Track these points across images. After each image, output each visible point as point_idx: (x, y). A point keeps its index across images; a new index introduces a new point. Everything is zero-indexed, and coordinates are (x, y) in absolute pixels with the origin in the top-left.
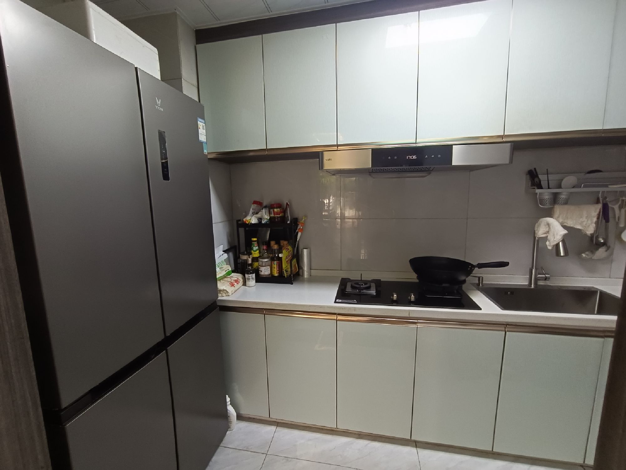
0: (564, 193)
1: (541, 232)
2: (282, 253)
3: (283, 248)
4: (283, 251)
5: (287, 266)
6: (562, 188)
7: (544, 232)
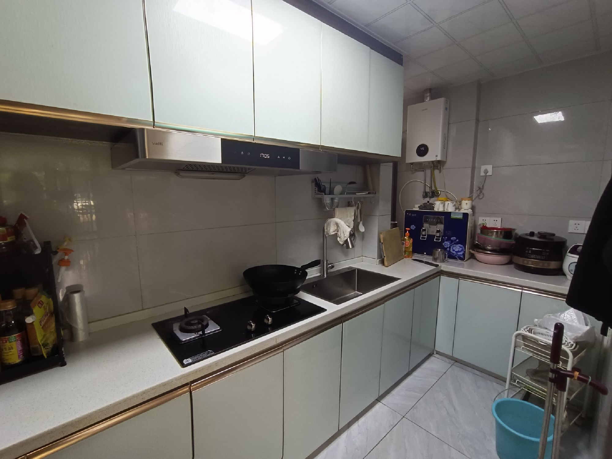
0: (337, 198)
1: (332, 230)
2: (30, 313)
3: (32, 305)
4: (34, 311)
5: (44, 336)
6: (334, 195)
7: (334, 230)
